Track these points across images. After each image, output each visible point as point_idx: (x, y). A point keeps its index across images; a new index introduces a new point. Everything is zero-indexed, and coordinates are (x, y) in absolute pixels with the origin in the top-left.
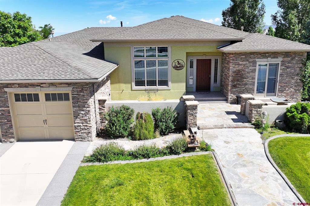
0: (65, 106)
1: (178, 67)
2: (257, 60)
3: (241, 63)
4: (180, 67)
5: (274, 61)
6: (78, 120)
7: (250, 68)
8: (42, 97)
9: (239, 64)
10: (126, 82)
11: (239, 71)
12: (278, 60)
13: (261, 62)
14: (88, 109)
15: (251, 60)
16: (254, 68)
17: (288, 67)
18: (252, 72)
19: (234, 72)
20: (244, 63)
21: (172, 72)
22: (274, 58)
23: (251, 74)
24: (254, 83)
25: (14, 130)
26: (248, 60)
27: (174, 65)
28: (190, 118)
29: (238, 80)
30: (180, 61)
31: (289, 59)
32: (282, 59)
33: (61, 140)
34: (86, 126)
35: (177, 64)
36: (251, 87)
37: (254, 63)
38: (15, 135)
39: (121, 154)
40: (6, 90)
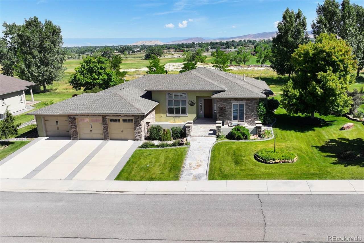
0: (131, 125)
1: (191, 104)
2: (232, 102)
3: (223, 103)
4: (193, 104)
5: (241, 103)
6: (136, 131)
7: (228, 106)
8: (121, 120)
9: (222, 104)
10: (163, 113)
11: (222, 107)
12: (244, 103)
13: (234, 103)
14: (141, 126)
15: (228, 102)
16: (230, 106)
17: (249, 106)
18: (230, 108)
19: (220, 108)
20: (225, 103)
21: (188, 107)
22: (241, 101)
23: (229, 109)
24: (231, 114)
25: (109, 135)
26: (227, 102)
27: (189, 103)
28: (187, 132)
29: (222, 113)
30: (193, 101)
31: (250, 102)
32: (245, 102)
33: (128, 140)
34: (140, 134)
35: (191, 102)
36: (230, 116)
37: (231, 104)
38: (109, 137)
39: (153, 145)
40: (107, 117)
